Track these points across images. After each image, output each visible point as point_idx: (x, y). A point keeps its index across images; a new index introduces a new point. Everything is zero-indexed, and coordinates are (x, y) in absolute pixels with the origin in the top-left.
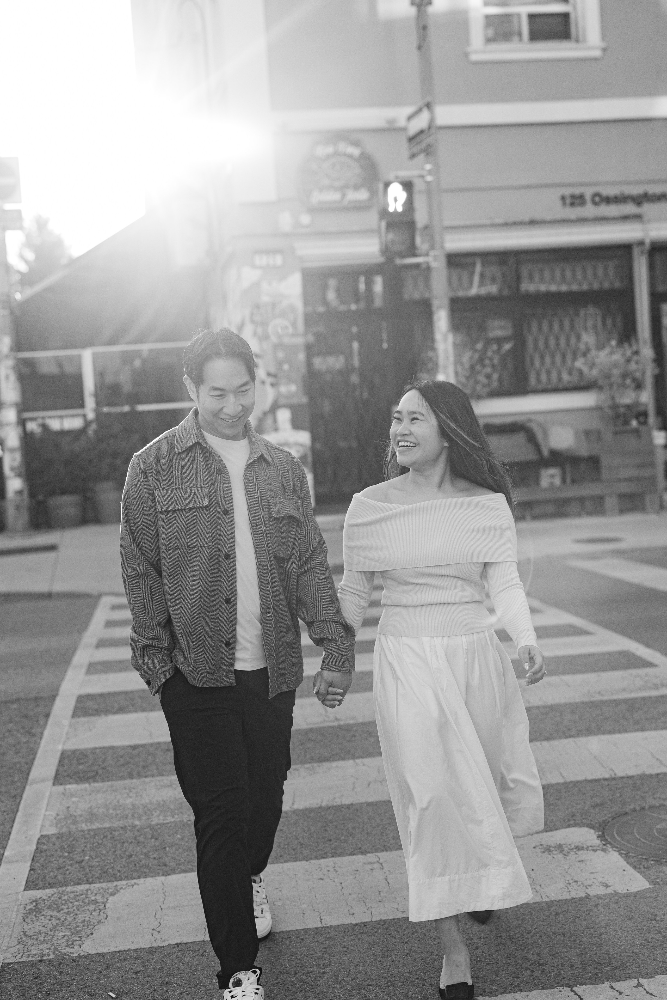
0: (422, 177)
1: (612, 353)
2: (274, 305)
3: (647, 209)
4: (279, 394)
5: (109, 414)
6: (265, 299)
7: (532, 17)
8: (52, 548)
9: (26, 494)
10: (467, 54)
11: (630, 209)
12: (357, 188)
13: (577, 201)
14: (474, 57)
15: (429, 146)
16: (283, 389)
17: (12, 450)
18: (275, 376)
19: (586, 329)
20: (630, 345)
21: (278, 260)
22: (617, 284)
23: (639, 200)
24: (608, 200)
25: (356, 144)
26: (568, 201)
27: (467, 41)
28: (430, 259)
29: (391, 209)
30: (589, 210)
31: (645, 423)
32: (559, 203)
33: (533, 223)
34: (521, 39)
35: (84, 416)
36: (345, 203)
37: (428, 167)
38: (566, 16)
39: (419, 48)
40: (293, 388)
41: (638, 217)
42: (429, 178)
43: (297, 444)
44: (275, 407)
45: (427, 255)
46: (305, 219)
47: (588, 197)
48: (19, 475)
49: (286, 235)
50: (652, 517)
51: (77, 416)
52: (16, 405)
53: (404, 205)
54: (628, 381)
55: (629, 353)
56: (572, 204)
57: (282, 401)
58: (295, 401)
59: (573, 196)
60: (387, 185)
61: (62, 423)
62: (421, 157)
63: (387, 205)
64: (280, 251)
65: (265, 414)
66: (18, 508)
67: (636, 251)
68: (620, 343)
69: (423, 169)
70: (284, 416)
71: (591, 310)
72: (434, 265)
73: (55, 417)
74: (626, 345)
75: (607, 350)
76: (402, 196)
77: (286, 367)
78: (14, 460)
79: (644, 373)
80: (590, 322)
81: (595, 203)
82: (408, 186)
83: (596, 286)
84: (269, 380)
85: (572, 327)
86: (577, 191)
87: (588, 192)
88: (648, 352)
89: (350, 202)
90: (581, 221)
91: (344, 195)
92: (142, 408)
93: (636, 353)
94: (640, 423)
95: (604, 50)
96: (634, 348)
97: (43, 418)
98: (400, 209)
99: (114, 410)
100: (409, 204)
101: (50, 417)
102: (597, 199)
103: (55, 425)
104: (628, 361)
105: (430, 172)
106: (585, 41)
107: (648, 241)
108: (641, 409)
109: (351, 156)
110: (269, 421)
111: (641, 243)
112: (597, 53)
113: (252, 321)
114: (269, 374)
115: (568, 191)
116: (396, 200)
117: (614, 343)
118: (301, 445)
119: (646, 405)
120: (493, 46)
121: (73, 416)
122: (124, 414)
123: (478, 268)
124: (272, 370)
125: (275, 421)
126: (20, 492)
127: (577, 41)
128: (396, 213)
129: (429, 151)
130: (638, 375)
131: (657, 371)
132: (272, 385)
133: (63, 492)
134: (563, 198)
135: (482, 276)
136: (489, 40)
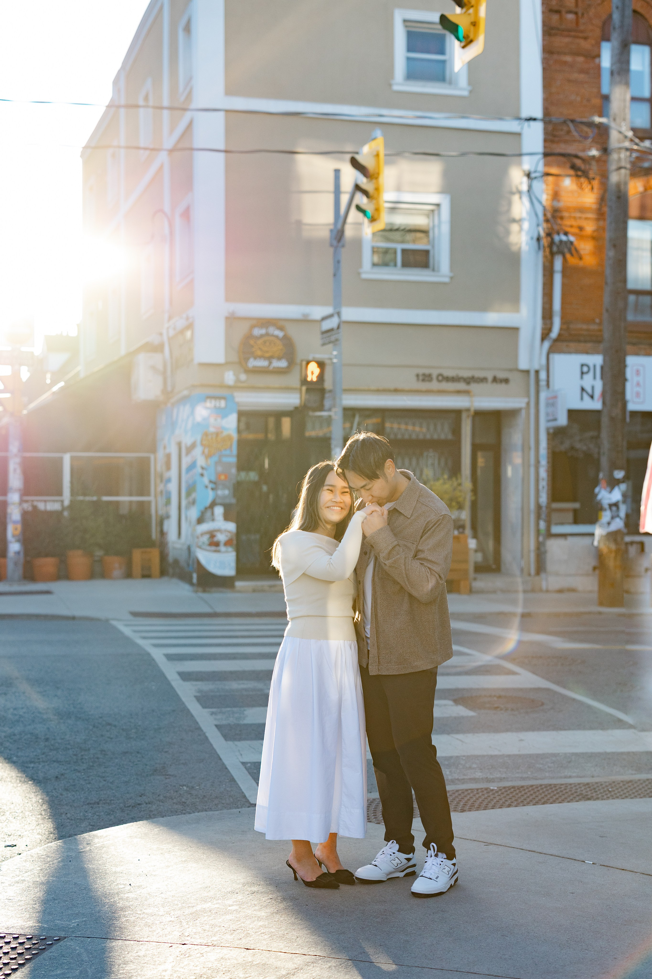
0: (331, 359)
1: (445, 483)
2: (217, 434)
3: (474, 387)
4: (217, 495)
5: (82, 502)
6: (212, 430)
7: (404, 251)
8: (48, 592)
9: (22, 554)
10: (359, 274)
11: (462, 386)
12: (279, 359)
13: (427, 379)
14: (364, 276)
15: (337, 340)
16: (220, 492)
17: (15, 522)
18: (215, 483)
19: (427, 466)
20: (457, 479)
21: (223, 403)
22: (450, 437)
23: (469, 381)
24: (448, 379)
25: (281, 329)
26: (421, 378)
27: (360, 264)
28: (332, 413)
29: (309, 379)
30: (434, 385)
31: (463, 533)
32: (415, 378)
33: (396, 391)
34: (395, 265)
35: (62, 502)
36: (271, 368)
37: (335, 353)
38: (427, 252)
39: (335, 275)
40: (226, 492)
41: (467, 392)
42: (335, 361)
43: (226, 531)
44: (213, 505)
45: (330, 410)
46: (243, 377)
47: (434, 376)
48: (18, 541)
49: (229, 387)
50: (465, 597)
51: (57, 501)
52: (20, 490)
53: (318, 377)
54: (454, 504)
55: (455, 484)
56: (423, 380)
57: (218, 501)
58: (227, 501)
59: (424, 375)
60: (308, 363)
61: (45, 506)
62: (330, 346)
63: (306, 376)
64: (224, 398)
65: (206, 509)
66: (16, 564)
67: (464, 415)
68: (450, 478)
69: (331, 354)
70: (219, 511)
71: (431, 453)
72: (334, 417)
73: (41, 501)
74: (454, 479)
75: (441, 481)
76: (317, 371)
77: (223, 477)
78: (16, 529)
79: (465, 498)
80: (430, 462)
81: (439, 381)
82: (321, 365)
83: (435, 437)
84: (211, 486)
85: (418, 463)
86: (427, 371)
87: (435, 373)
88: (467, 484)
89: (274, 368)
90: (429, 392)
91: (270, 363)
92: (105, 498)
93: (460, 485)
94: (460, 533)
95: (451, 278)
96: (459, 481)
97: (33, 501)
98: (315, 379)
99: (88, 498)
100: (321, 377)
101: (37, 501)
102: (440, 378)
103: (41, 506)
104: (455, 489)
105: (336, 357)
106: (438, 271)
107: (472, 409)
108: (461, 523)
109: (277, 337)
110: (208, 514)
111: (468, 410)
112: (447, 280)
113: (202, 444)
114: (211, 482)
115: (421, 371)
116: (312, 373)
117: (446, 476)
118: (229, 532)
119: (464, 521)
120: (376, 270)
121: (54, 501)
122: (93, 502)
123: (357, 419)
124: (213, 478)
125: (213, 514)
126: (18, 553)
127: (433, 270)
128: (312, 382)
129: (335, 342)
130: (461, 499)
131: (473, 498)
132: (212, 489)
133: (47, 556)
134: (418, 376)
135: (359, 424)
136: (374, 265)
